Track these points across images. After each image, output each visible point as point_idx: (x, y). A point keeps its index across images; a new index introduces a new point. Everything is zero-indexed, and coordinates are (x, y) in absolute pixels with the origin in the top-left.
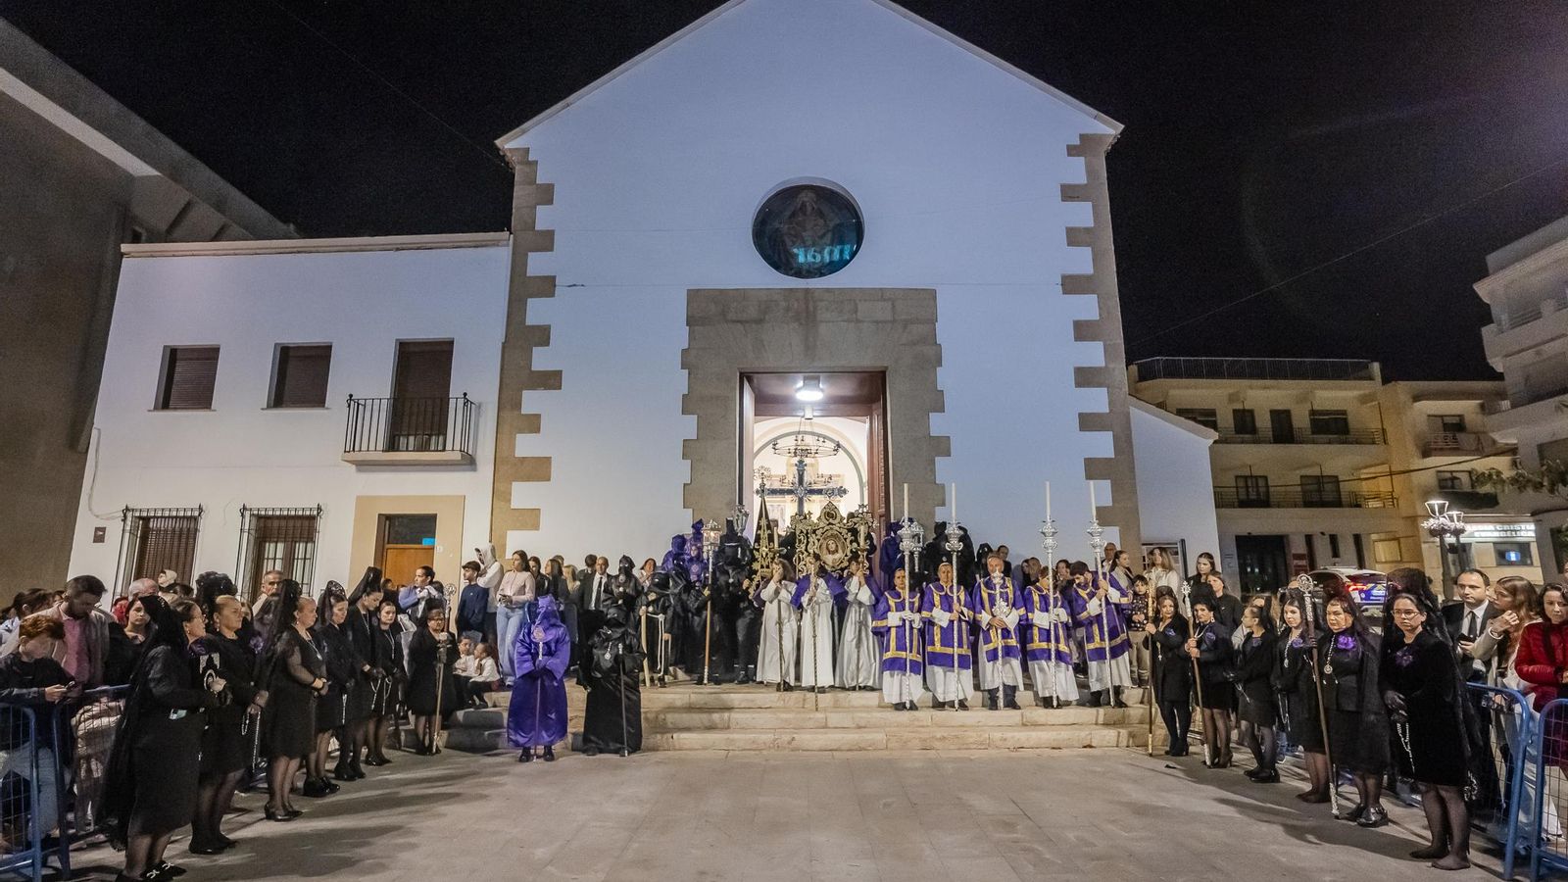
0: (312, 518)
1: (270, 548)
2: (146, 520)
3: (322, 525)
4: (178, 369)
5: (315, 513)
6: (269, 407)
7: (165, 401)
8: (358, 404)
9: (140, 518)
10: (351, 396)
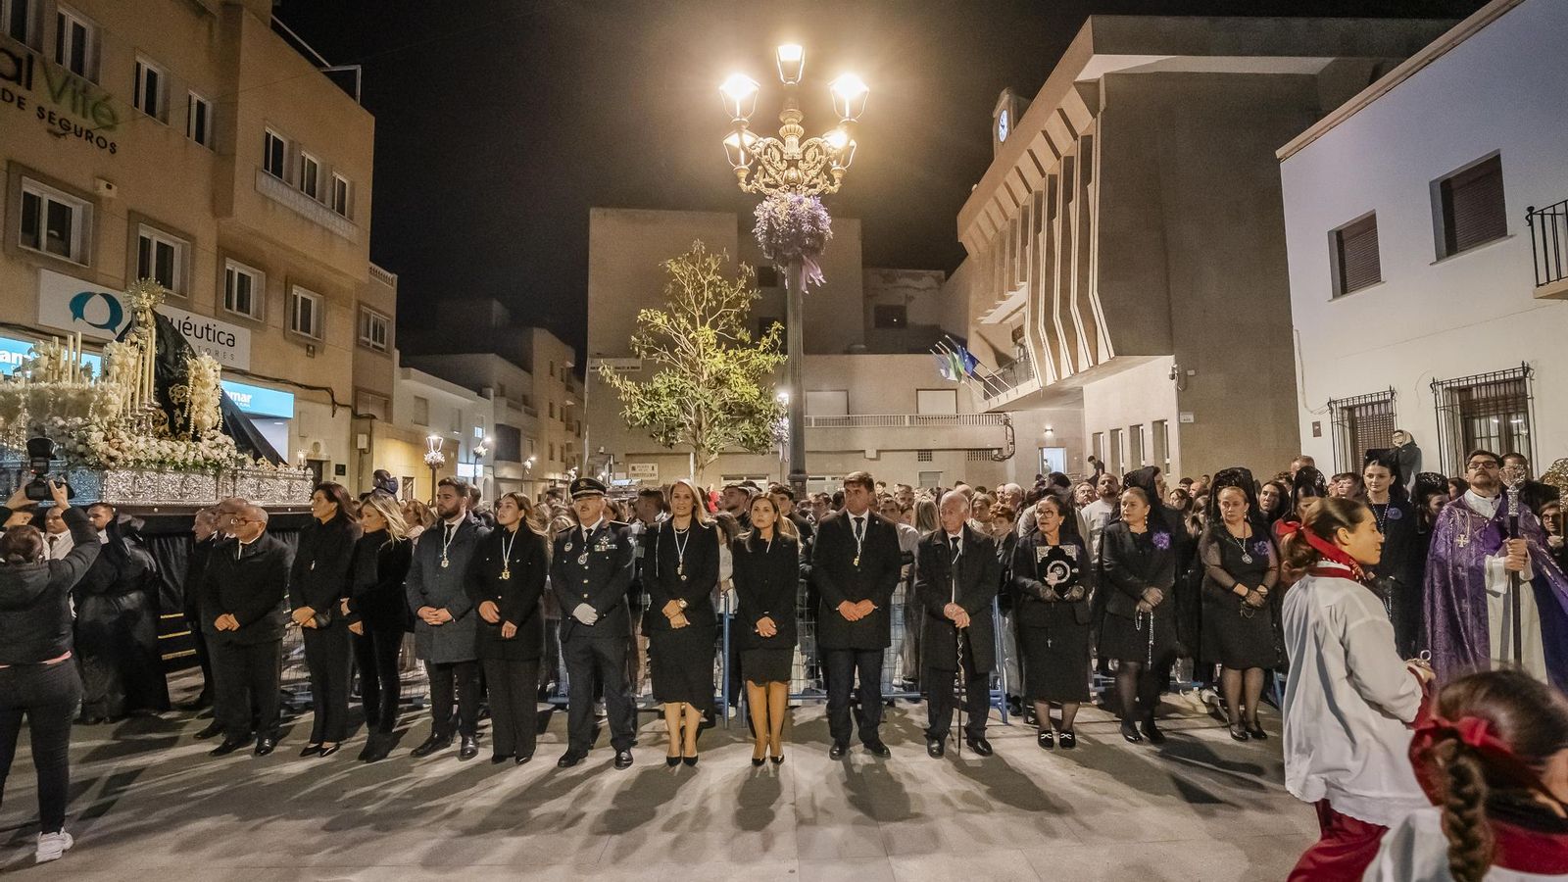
0: (1520, 381)
1: (1479, 426)
2: (1351, 409)
3: (1534, 388)
4: (1347, 250)
5: (1521, 374)
6: (1439, 258)
7: (1343, 287)
8: (1542, 215)
9: (1342, 408)
10: (1531, 209)
